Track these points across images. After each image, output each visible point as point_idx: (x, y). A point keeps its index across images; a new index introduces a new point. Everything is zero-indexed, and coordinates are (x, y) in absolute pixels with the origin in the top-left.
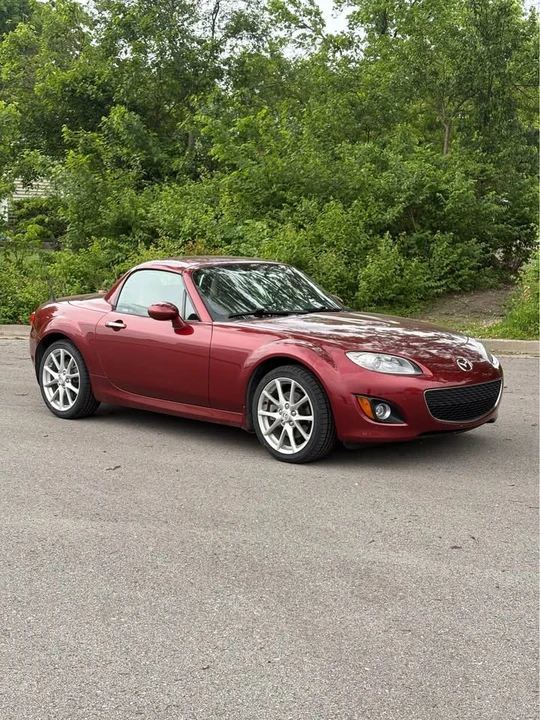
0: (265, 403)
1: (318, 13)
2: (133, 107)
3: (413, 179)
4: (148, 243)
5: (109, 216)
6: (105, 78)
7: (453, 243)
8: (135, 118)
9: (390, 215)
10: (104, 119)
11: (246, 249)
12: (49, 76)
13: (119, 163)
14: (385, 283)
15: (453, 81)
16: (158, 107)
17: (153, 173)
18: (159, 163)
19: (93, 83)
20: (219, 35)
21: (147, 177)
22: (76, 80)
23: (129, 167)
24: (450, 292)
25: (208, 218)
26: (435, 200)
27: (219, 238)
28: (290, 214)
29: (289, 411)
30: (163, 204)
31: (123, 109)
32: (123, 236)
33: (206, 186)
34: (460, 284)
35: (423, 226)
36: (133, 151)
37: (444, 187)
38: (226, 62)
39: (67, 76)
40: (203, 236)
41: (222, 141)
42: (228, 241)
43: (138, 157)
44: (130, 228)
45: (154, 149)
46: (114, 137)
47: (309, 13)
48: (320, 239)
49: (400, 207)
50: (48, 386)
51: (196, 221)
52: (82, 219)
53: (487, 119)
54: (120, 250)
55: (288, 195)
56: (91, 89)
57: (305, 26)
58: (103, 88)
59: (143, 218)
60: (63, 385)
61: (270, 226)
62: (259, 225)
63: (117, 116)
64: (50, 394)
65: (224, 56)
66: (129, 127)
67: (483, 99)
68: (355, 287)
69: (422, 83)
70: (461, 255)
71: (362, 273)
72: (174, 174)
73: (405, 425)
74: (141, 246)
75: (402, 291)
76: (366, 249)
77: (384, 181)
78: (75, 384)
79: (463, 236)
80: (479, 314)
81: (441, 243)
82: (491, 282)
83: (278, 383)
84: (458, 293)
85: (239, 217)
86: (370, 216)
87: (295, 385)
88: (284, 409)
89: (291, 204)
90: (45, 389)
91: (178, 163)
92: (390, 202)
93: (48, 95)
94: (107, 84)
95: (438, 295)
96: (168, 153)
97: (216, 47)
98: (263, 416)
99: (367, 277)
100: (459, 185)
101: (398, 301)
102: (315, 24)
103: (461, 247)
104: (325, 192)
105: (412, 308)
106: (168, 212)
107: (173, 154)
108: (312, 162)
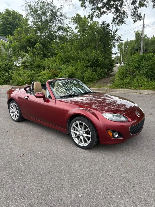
0: (74, 128)
1: (72, 30)
2: (40, 43)
3: (93, 57)
4: (43, 69)
5: (36, 65)
6: (35, 38)
7: (100, 69)
8: (41, 46)
9: (89, 64)
10: (35, 45)
11: (63, 71)
12: (25, 37)
13: (38, 54)
14: (89, 77)
15: (99, 39)
16: (45, 44)
17: (45, 56)
18: (46, 54)
19: (33, 39)
20: (56, 30)
21: (44, 57)
22: (30, 38)
23: (40, 55)
24: (100, 78)
25: (55, 65)
26: (97, 61)
27: (57, 68)
28: (70, 64)
29: (82, 132)
30: (46, 62)
31: (39, 44)
32: (39, 68)
33: (54, 58)
34: (102, 77)
35: (95, 66)
36: (41, 52)
37: (99, 59)
38: (58, 36)
39: (28, 37)
40: (54, 68)
41: (57, 50)
42: (59, 69)
43: (42, 53)
44: (40, 66)
45: (45, 52)
46: (37, 49)
47: (71, 30)
48: (76, 69)
49: (91, 63)
50: (11, 112)
51: (52, 65)
52: (31, 65)
53: (105, 46)
54: (38, 71)
55: (70, 60)
56: (33, 40)
57: (70, 33)
58: (35, 40)
59: (42, 65)
60: (15, 113)
61: (67, 66)
62: (65, 66)
63: (37, 45)
64: (12, 114)
65: (57, 34)
66: (40, 47)
67: (104, 43)
68: (83, 78)
69: (93, 39)
70: (102, 71)
71: (85, 75)
72: (48, 56)
73: (122, 138)
74: (42, 70)
75: (92, 79)
76: (85, 70)
77: (87, 57)
78: (18, 113)
79: (102, 68)
80: (106, 83)
81: (98, 69)
82: (106, 76)
83: (78, 122)
84: (101, 79)
85: (61, 65)
86: (85, 64)
87: (84, 124)
88: (80, 131)
89: (71, 62)
90: (11, 113)
91: (49, 54)
92: (89, 62)
93: (24, 41)
94: (36, 39)
95: (98, 79)
96: (47, 52)
97: (56, 32)
98: (73, 132)
99: (86, 76)
100: (101, 58)
101: (91, 81)
102: (72, 32)
103: (102, 70)
104: (77, 59)
105: (94, 82)
106: (47, 63)
107: (48, 52)
108: (74, 53)
